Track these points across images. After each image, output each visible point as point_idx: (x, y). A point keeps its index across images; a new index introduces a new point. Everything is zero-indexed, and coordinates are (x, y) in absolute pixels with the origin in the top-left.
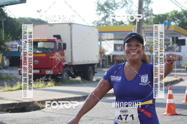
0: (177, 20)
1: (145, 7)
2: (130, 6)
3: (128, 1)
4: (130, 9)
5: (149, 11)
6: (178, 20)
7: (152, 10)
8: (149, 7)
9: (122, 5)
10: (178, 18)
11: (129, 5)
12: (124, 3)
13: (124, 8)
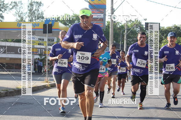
0: (68, 25)
1: (36, 10)
2: (20, 8)
3: (17, 3)
4: (19, 11)
5: (39, 14)
6: (70, 25)
7: (42, 13)
8: (39, 9)
9: (11, 7)
10: (70, 23)
11: (18, 7)
12: (13, 4)
13: (13, 9)
